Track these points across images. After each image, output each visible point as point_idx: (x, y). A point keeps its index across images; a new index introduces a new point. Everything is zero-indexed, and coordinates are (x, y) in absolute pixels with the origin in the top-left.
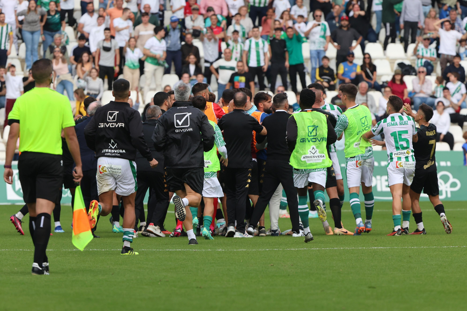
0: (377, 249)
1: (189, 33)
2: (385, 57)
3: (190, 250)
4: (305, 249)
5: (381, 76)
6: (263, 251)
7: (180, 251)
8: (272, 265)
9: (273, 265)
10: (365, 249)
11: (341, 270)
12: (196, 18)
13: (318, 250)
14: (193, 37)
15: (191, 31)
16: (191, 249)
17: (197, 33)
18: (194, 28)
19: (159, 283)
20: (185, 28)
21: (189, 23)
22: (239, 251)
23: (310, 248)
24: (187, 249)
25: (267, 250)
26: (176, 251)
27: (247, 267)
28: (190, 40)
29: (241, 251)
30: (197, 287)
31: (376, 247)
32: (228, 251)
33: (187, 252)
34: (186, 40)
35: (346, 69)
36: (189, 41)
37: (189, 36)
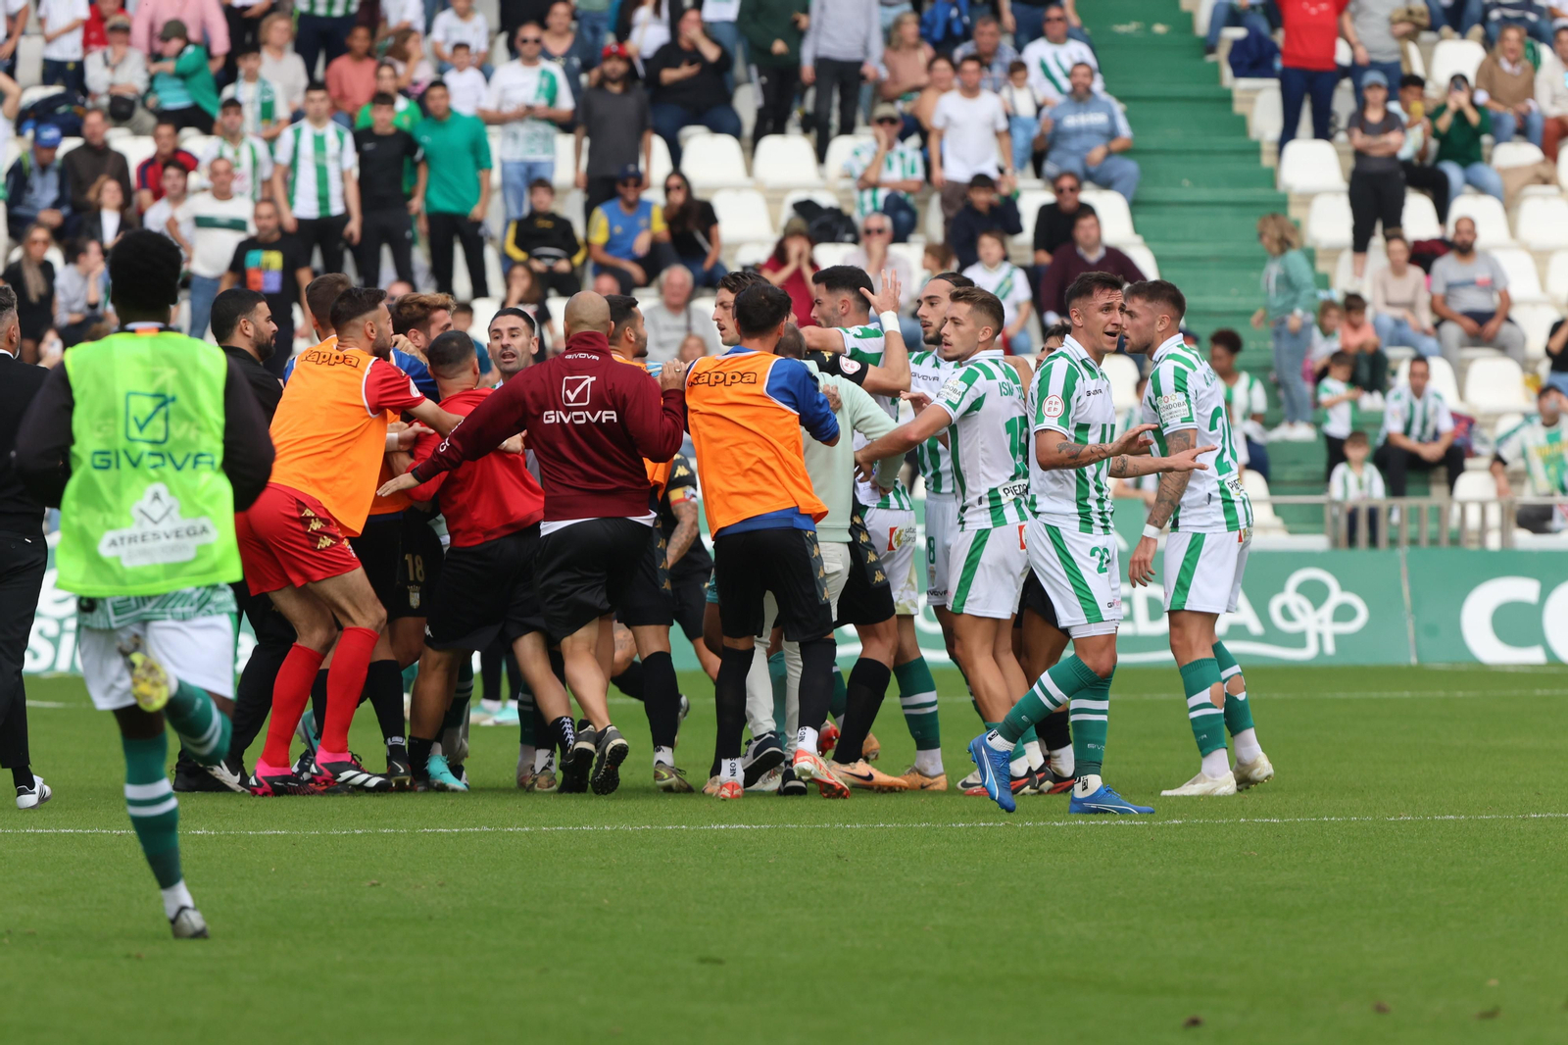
0: (726, 830)
1: (96, 109)
2: (748, 182)
3: (104, 831)
4: (486, 829)
5: (737, 245)
6: (346, 835)
7: (70, 833)
8: (375, 882)
9: (379, 885)
10: (687, 830)
11: (606, 901)
12: (122, 59)
13: (528, 834)
14: (110, 121)
15: (105, 101)
16: (106, 827)
17: (124, 108)
18: (115, 91)
19: (6, 941)
20: (85, 92)
21: (98, 76)
22: (263, 836)
23: (502, 825)
24: (93, 828)
25: (358, 832)
26: (56, 834)
27: (293, 890)
28: (99, 129)
29: (270, 836)
30: (128, 956)
31: (722, 823)
32: (229, 835)
33: (93, 839)
34: (87, 130)
36: (94, 134)
37: (94, 119)
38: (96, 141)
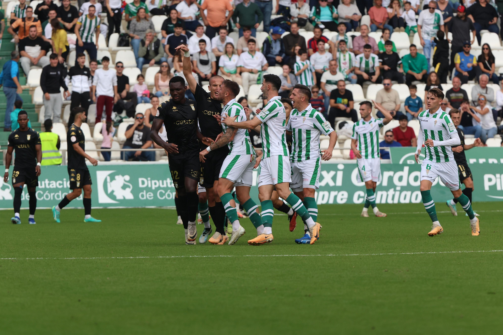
0: (497, 252)
1: (294, 22)
2: (501, 47)
3: (299, 255)
4: (422, 253)
5: (499, 67)
6: (377, 255)
8: (387, 270)
9: (388, 271)
10: (484, 252)
11: (459, 275)
12: (302, 6)
13: (435, 254)
14: (299, 27)
15: (296, 20)
16: (299, 254)
17: (303, 22)
18: (300, 17)
19: (265, 292)
20: (290, 16)
21: (294, 11)
22: (350, 256)
23: (427, 251)
24: (295, 254)
25: (381, 254)
26: (282, 257)
27: (360, 273)
28: (295, 30)
29: (353, 256)
30: (306, 296)
31: (495, 250)
32: (340, 256)
33: (295, 258)
34: (292, 30)
35: (463, 60)
37: (294, 26)
38: (295, 33)
